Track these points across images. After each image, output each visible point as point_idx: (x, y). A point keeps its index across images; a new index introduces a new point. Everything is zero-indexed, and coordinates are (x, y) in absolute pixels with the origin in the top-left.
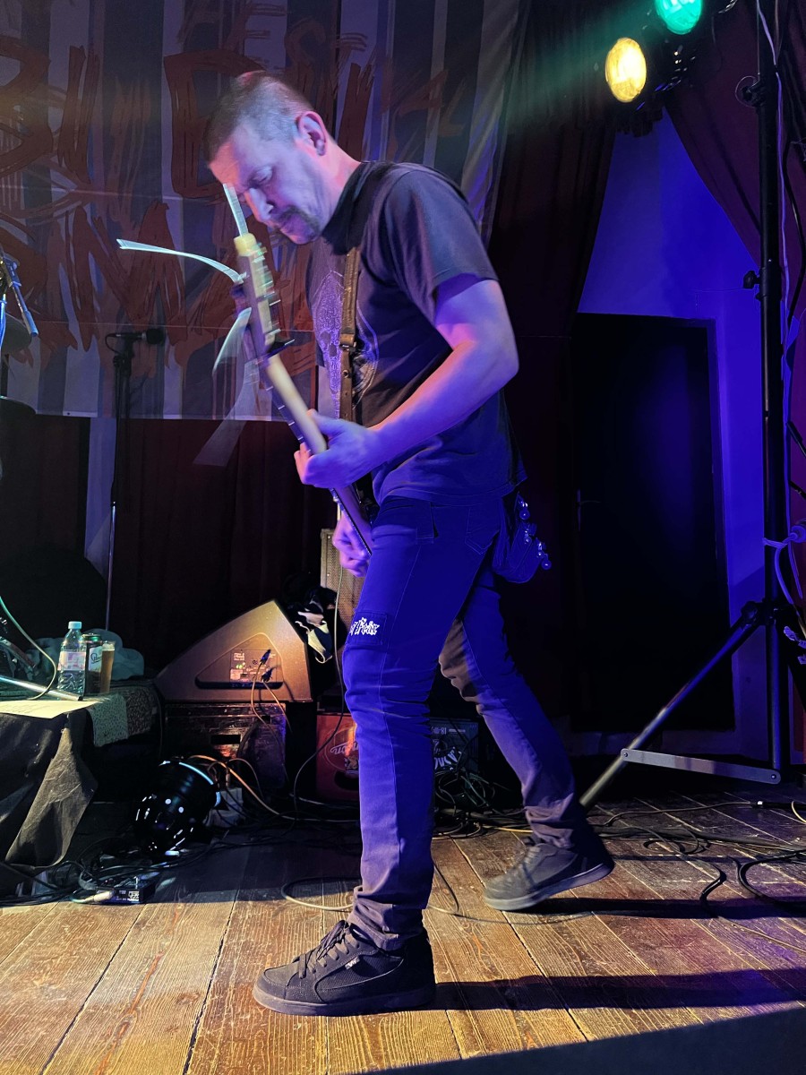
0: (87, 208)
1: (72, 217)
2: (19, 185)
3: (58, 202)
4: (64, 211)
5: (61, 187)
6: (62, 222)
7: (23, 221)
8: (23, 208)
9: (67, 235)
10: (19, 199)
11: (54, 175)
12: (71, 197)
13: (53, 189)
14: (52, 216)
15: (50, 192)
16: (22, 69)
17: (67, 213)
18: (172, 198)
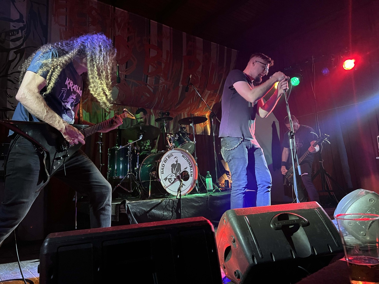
0: (166, 86)
1: (162, 87)
2: (154, 79)
3: (161, 83)
4: (161, 86)
5: (162, 80)
6: (160, 88)
7: (153, 87)
8: (153, 84)
9: (160, 91)
10: (153, 82)
11: (161, 78)
12: (163, 83)
13: (160, 81)
14: (158, 86)
15: (159, 81)
16: (157, 54)
17: (162, 86)
18: (181, 85)
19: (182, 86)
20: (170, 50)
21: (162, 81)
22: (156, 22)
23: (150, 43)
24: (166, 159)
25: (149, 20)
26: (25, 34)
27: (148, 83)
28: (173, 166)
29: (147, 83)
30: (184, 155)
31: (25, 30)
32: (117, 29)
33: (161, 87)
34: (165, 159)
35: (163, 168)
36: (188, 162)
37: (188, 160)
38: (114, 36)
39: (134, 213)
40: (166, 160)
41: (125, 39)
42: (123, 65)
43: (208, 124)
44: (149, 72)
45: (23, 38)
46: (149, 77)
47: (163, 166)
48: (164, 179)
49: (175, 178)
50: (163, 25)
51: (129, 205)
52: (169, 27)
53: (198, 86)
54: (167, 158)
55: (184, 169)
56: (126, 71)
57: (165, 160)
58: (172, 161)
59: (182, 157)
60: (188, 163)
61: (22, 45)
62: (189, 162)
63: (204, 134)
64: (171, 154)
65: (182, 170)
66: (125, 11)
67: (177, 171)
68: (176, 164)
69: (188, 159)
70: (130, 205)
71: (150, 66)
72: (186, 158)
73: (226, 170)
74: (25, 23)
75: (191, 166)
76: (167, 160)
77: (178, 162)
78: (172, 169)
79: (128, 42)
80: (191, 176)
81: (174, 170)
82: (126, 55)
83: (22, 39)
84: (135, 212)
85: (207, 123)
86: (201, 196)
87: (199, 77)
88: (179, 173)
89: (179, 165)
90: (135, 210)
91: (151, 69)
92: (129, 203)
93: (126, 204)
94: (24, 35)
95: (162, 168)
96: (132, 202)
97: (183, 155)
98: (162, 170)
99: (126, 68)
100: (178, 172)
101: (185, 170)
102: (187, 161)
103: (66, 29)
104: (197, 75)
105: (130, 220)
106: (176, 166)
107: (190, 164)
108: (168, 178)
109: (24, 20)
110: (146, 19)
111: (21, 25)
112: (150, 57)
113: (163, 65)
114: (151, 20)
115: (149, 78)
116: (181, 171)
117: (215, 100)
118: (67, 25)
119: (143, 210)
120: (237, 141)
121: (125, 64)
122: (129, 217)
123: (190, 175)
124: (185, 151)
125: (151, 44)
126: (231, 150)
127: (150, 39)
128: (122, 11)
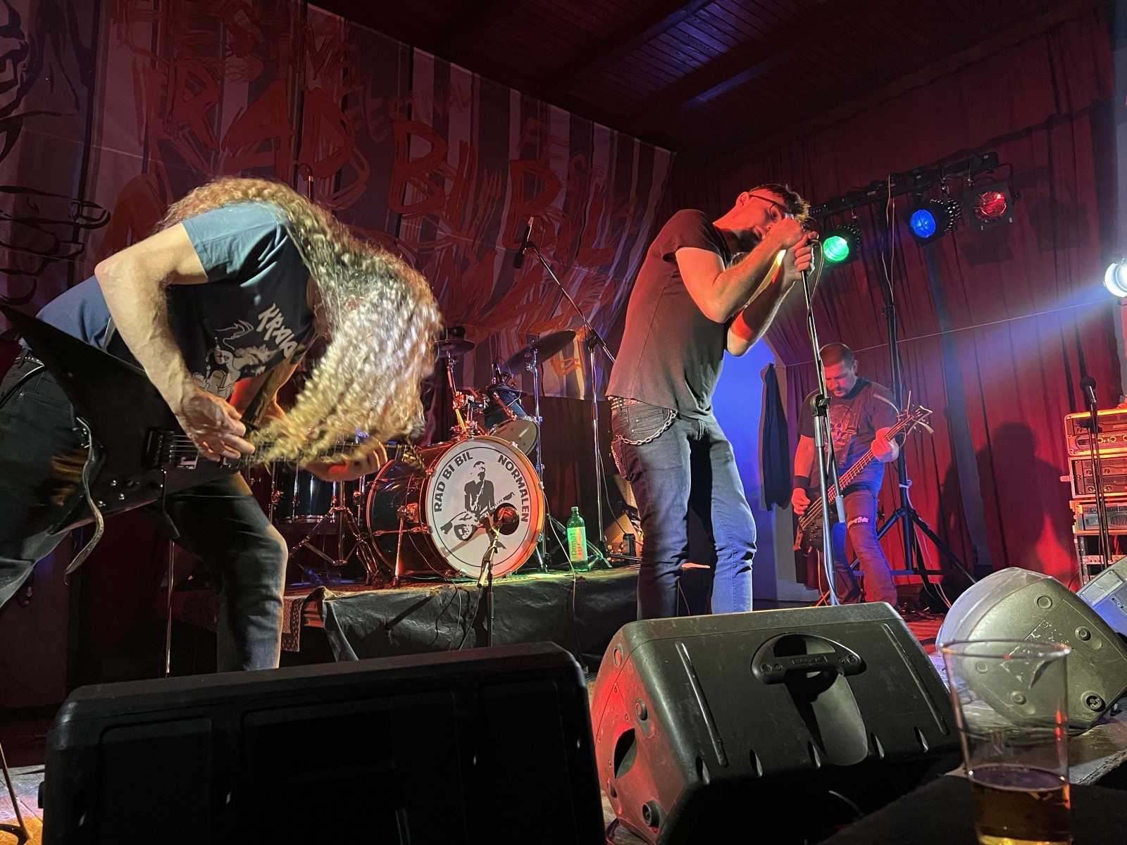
0: (454, 247)
1: (444, 251)
2: (419, 225)
3: (441, 240)
4: (440, 247)
6: (438, 254)
7: (416, 250)
8: (419, 240)
9: (439, 263)
10: (417, 236)
11: (441, 224)
12: (448, 238)
13: (438, 232)
15: (436, 233)
16: (432, 150)
17: (443, 248)
18: (500, 248)
19: (504, 249)
20: (471, 142)
21: (443, 231)
22: (433, 57)
23: (410, 118)
24: (450, 466)
25: (409, 46)
26: (27, 72)
27: (402, 237)
28: (471, 488)
29: (398, 237)
30: (504, 457)
31: (25, 62)
32: (311, 72)
33: (440, 252)
34: (447, 468)
35: (441, 495)
36: (517, 478)
37: (517, 473)
38: (303, 93)
39: (347, 627)
40: (450, 470)
41: (335, 101)
42: (328, 180)
43: (578, 365)
44: (405, 205)
45: (18, 86)
46: (405, 218)
47: (439, 489)
48: (442, 528)
49: (476, 524)
50: (452, 65)
51: (332, 603)
52: (470, 73)
53: (552, 253)
54: (453, 464)
55: (504, 499)
56: (334, 199)
57: (447, 470)
58: (468, 473)
59: (499, 461)
60: (517, 481)
61: (15, 105)
62: (521, 479)
63: (565, 396)
64: (465, 452)
65: (499, 499)
66: (338, 17)
67: (483, 503)
68: (480, 484)
69: (515, 468)
70: (336, 604)
71: (409, 186)
72: (510, 466)
73: (629, 504)
74: (27, 40)
75: (525, 490)
76: (453, 470)
77: (486, 478)
78: (467, 498)
79: (343, 110)
80: (523, 520)
81: (474, 501)
82: (336, 150)
83: (15, 89)
84: (350, 626)
85: (576, 363)
86: (551, 581)
87: (557, 225)
88: (488, 510)
89: (489, 485)
90: (351, 618)
91: (411, 194)
92: (333, 598)
93: (323, 601)
94: (22, 75)
95: (437, 495)
96: (344, 596)
97: (501, 457)
98: (435, 501)
99: (335, 191)
100: (486, 508)
101: (506, 501)
102: (512, 474)
103: (153, 63)
104: (549, 219)
105: (335, 647)
106: (479, 491)
107: (523, 485)
108: (454, 523)
109: (24, 28)
110: (400, 43)
111: (14, 44)
112: (410, 161)
113: (449, 186)
114: (415, 49)
115: (404, 223)
116: (493, 504)
117: (600, 297)
118: (158, 53)
119: (376, 618)
120: (659, 419)
121: (333, 177)
122: (333, 638)
123: (521, 517)
124: (508, 445)
125: (413, 119)
126: (644, 443)
127: (410, 106)
128: (329, 17)
